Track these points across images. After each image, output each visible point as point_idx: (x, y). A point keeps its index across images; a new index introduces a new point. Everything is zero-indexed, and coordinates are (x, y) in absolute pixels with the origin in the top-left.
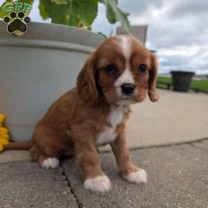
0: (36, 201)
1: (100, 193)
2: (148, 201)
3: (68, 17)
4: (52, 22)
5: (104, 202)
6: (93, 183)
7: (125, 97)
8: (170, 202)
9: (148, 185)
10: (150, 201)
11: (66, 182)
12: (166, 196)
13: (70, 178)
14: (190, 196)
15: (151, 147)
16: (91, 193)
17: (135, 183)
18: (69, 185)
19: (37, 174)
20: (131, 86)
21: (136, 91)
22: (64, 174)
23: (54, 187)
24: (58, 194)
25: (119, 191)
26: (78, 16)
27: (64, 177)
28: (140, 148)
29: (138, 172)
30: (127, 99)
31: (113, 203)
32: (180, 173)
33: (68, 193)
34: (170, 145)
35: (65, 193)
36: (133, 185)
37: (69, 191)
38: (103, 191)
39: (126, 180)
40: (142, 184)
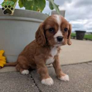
0: (20, 90)
1: (49, 86)
2: (70, 89)
3: (33, 7)
4: (26, 9)
5: (51, 90)
6: (46, 81)
7: (58, 42)
8: (80, 89)
9: (70, 81)
10: (71, 89)
11: (33, 81)
12: (78, 86)
13: (35, 79)
14: (89, 86)
15: (69, 65)
16: (45, 86)
17: (64, 81)
18: (34, 82)
19: (20, 78)
20: (62, 38)
21: (63, 40)
22: (32, 77)
23: (28, 83)
25: (57, 84)
26: (37, 6)
27: (32, 79)
28: (64, 65)
29: (65, 76)
30: (59, 43)
31: (55, 90)
32: (83, 76)
33: (34, 86)
34: (77, 64)
35: (33, 86)
36: (63, 82)
37: (35, 85)
38: (50, 85)
39: (60, 80)
40: (67, 81)
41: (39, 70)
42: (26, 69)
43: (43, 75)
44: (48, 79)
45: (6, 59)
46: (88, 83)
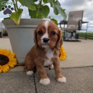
0: (21, 86)
1: (45, 85)
5: (45, 89)
6: (43, 81)
9: (66, 83)
13: (35, 79)
14: (83, 89)
15: (74, 68)
16: (42, 85)
18: (35, 81)
19: (24, 77)
22: (34, 77)
23: (29, 82)
24: (29, 84)
25: (53, 85)
26: (41, 14)
27: (33, 78)
28: (69, 68)
31: (49, 89)
35: (32, 84)
37: (33, 84)
38: (46, 84)
40: (64, 83)
41: (38, 70)
42: (30, 70)
43: (42, 75)
44: (45, 80)
45: (17, 61)
46: (84, 86)
